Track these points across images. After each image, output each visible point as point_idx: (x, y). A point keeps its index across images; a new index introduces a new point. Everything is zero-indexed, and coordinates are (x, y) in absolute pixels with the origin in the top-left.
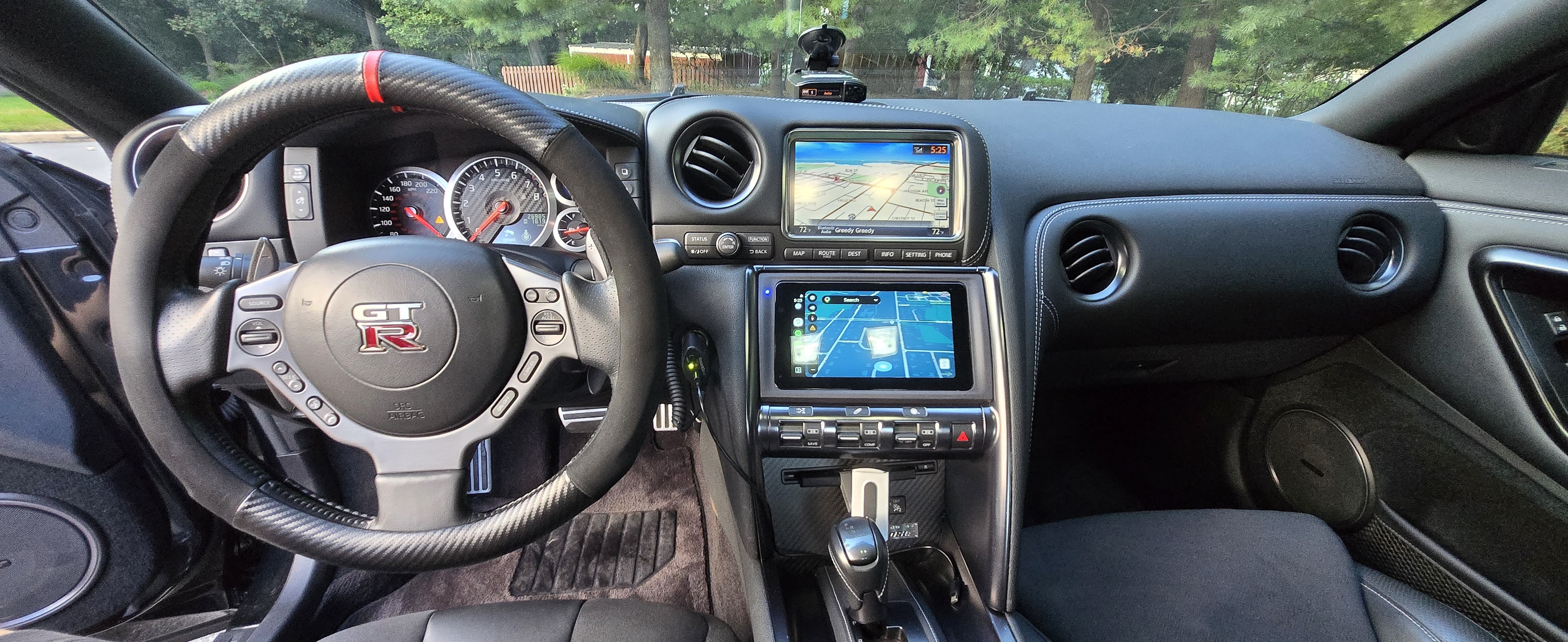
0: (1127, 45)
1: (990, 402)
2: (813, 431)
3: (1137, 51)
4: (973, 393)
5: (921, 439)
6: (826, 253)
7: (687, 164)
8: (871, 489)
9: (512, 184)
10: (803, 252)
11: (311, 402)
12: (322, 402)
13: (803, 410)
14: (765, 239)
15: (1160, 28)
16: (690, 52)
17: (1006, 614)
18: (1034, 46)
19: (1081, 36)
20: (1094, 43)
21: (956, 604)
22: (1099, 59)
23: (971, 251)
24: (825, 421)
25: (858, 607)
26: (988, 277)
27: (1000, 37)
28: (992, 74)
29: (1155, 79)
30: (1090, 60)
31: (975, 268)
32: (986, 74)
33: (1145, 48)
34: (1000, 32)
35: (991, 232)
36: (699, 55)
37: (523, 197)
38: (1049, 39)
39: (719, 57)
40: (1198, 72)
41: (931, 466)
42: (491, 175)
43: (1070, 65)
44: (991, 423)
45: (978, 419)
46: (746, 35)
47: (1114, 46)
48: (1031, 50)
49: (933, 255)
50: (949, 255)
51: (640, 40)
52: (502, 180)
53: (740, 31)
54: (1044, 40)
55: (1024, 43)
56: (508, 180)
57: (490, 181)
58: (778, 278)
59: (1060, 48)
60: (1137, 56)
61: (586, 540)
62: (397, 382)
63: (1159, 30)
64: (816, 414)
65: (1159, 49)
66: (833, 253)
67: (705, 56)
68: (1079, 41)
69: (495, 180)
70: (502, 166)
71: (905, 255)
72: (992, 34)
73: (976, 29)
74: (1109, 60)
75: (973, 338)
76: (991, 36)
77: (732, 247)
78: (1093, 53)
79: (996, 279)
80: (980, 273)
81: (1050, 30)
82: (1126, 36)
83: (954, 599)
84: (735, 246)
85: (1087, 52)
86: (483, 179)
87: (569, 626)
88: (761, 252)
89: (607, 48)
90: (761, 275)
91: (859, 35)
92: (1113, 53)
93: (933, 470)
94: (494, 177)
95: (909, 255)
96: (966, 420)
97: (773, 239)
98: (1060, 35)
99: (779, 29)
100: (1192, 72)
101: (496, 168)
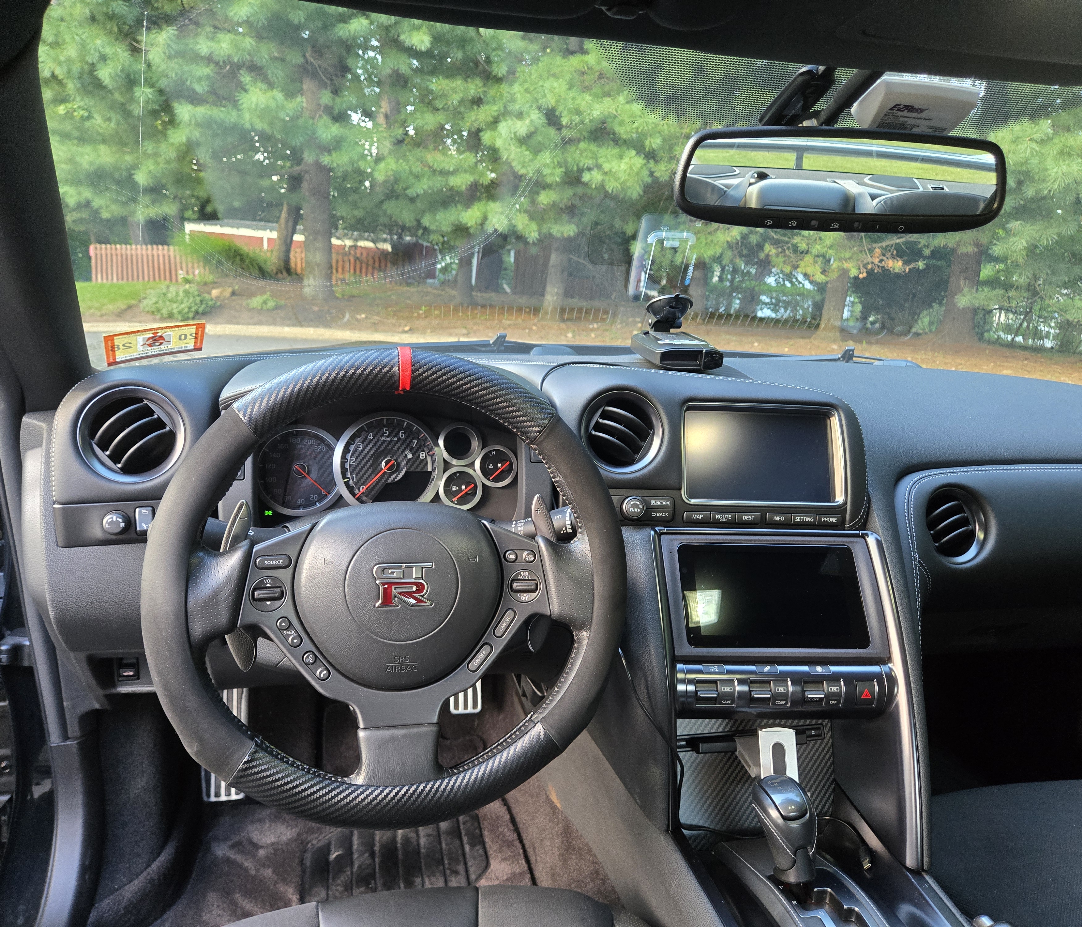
0: (885, 258)
1: (889, 659)
2: (728, 689)
3: (896, 265)
4: (870, 651)
5: (829, 696)
6: (723, 516)
7: (593, 432)
8: (778, 749)
9: (400, 442)
10: (702, 516)
11: (307, 657)
12: (316, 656)
13: (715, 668)
14: (667, 503)
15: (920, 240)
16: (350, 239)
17: (923, 873)
18: (777, 255)
19: (831, 247)
20: (847, 255)
21: (869, 869)
22: (853, 272)
23: (853, 517)
24: (737, 679)
25: (790, 865)
26: (871, 540)
27: (738, 243)
28: (721, 279)
29: (914, 295)
30: (845, 272)
31: (858, 532)
32: (715, 279)
33: (906, 263)
34: (739, 238)
35: (870, 500)
36: (361, 243)
37: (410, 456)
38: (795, 249)
39: (388, 247)
40: (966, 290)
41: (818, 732)
42: (380, 434)
43: (820, 278)
44: (892, 681)
45: (879, 677)
46: (433, 228)
47: (869, 259)
48: (774, 260)
49: (820, 519)
50: (834, 520)
51: (287, 221)
52: (390, 439)
53: (426, 221)
54: (789, 248)
55: (766, 252)
56: (396, 439)
57: (378, 440)
58: (678, 540)
59: (808, 258)
60: (897, 271)
61: (377, 852)
62: (403, 636)
63: (919, 243)
64: (729, 672)
65: (921, 265)
66: (729, 516)
67: (369, 244)
68: (830, 252)
69: (383, 438)
70: (390, 425)
71: (795, 519)
72: (729, 239)
73: (710, 233)
74: (865, 275)
75: (864, 597)
76: (728, 242)
77: (639, 510)
78: (846, 265)
79: (879, 543)
80: (864, 537)
81: (795, 237)
82: (882, 247)
83: (867, 865)
84: (642, 509)
85: (840, 264)
86: (371, 437)
87: (473, 911)
88: (661, 515)
89: (238, 228)
90: (662, 537)
91: (572, 233)
92: (870, 267)
93: (820, 735)
94: (382, 436)
95: (798, 519)
96: (868, 678)
97: (674, 504)
98: (808, 244)
99: (476, 223)
100: (960, 291)
101: (385, 426)
